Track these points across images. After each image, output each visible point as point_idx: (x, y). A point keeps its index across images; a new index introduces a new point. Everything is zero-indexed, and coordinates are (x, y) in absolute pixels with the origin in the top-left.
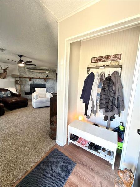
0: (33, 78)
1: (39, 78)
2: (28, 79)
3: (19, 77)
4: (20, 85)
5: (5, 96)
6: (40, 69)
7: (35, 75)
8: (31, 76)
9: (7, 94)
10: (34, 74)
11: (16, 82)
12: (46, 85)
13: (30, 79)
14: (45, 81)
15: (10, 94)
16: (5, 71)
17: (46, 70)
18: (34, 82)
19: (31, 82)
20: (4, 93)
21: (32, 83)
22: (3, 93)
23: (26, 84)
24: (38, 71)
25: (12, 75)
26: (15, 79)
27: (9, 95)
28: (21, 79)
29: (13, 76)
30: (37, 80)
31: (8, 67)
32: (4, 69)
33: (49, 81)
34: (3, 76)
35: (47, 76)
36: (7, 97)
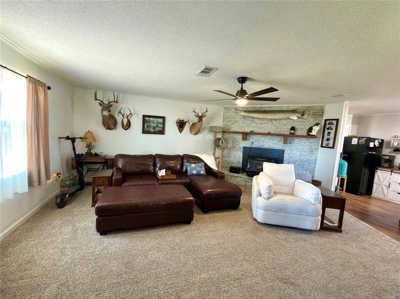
0: (252, 133)
1: (269, 134)
2: (240, 137)
3: (224, 132)
4: (223, 149)
5: (194, 172)
6: (273, 109)
7: (259, 125)
8: (248, 130)
9: (198, 169)
10: (255, 125)
11: (217, 143)
12: (286, 152)
13: (245, 135)
14: (285, 142)
15: (203, 169)
16: (200, 118)
17: (294, 111)
18: (252, 143)
19: (246, 142)
20: (195, 165)
21: (248, 146)
22: (193, 165)
23: (234, 147)
24: (269, 116)
25: (211, 127)
26: (215, 136)
27: (202, 172)
28: (226, 136)
29: (212, 130)
30: (263, 138)
31: (206, 112)
32: (200, 115)
33: (297, 141)
34: (196, 130)
35: (293, 128)
36: (199, 175)
